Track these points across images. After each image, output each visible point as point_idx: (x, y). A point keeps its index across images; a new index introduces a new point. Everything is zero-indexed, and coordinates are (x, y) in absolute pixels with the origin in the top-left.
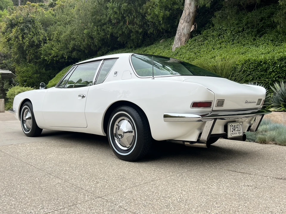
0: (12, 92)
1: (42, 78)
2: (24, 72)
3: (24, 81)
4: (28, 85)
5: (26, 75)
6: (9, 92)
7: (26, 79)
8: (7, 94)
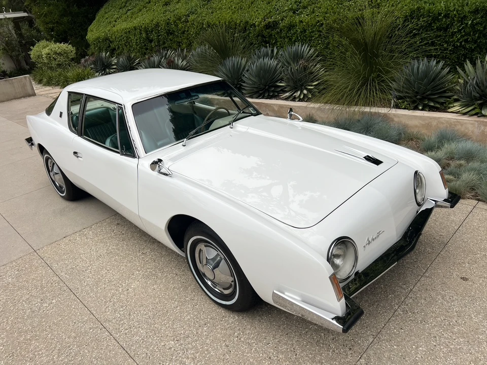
0: (37, 52)
1: (76, 21)
3: (50, 28)
4: (59, 36)
5: (50, 19)
6: (34, 52)
7: (53, 27)
8: (32, 56)
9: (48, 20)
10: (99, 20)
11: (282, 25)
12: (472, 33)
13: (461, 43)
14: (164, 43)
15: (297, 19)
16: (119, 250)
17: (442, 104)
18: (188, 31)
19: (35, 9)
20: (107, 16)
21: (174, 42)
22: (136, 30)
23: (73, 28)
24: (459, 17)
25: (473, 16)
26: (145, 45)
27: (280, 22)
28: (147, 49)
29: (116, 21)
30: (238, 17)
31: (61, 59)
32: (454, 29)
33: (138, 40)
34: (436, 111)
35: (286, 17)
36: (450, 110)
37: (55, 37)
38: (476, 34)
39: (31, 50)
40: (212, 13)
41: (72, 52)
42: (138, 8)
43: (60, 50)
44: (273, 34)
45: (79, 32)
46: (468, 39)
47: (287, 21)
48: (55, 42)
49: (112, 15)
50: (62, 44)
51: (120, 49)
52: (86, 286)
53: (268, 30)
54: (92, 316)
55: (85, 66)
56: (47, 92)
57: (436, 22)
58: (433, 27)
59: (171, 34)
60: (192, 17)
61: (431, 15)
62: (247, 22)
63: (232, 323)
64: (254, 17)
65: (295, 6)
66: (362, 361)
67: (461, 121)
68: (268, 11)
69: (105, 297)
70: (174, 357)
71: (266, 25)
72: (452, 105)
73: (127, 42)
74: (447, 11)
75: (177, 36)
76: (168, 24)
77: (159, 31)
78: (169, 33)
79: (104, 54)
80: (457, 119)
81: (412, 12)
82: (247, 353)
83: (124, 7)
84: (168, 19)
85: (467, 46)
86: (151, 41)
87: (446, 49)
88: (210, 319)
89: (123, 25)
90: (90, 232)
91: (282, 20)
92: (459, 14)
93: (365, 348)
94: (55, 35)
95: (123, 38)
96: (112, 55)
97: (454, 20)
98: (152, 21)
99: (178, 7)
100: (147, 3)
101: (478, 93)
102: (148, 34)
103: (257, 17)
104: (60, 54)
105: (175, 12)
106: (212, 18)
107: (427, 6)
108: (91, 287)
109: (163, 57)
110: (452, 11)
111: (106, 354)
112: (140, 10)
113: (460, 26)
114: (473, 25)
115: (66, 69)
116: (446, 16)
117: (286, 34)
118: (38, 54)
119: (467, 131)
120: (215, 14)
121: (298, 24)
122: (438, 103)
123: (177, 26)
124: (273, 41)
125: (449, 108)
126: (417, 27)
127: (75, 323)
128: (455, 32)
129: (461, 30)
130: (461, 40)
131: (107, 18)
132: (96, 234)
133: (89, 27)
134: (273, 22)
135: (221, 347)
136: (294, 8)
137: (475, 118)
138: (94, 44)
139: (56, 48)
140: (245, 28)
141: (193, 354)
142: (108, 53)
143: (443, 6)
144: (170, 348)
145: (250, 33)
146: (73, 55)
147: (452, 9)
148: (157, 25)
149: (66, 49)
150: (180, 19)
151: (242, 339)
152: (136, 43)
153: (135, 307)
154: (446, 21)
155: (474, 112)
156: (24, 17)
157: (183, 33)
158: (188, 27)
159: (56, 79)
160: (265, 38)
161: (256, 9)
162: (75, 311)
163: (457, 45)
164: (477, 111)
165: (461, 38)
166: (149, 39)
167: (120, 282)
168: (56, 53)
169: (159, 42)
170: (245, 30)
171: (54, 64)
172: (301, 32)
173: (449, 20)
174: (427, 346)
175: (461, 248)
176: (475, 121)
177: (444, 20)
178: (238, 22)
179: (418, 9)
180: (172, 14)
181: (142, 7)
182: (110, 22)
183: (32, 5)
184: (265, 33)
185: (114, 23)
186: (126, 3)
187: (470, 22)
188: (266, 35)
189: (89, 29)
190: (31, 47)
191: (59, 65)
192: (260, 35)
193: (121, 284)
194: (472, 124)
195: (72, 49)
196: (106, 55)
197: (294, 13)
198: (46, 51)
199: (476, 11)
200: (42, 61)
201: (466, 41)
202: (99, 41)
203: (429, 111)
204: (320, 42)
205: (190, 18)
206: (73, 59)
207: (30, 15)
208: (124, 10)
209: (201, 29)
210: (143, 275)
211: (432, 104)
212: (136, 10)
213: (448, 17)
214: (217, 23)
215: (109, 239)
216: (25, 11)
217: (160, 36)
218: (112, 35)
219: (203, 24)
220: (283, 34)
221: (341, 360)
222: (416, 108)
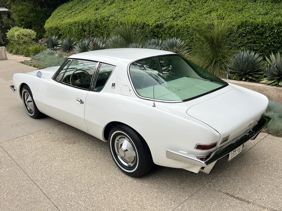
0: (11, 33)
1: (39, 16)
2: (20, 11)
3: (21, 20)
4: (26, 24)
5: (22, 14)
6: (9, 33)
7: (23, 18)
8: (7, 36)
9: (20, 14)
10: (53, 17)
11: (165, 26)
12: (277, 38)
13: (271, 43)
14: (93, 33)
15: (175, 23)
16: (49, 146)
17: (257, 78)
18: (108, 26)
19: (14, 7)
20: (59, 14)
21: (99, 33)
22: (76, 23)
23: (36, 20)
24: (269, 28)
25: (278, 27)
26: (81, 33)
27: (165, 24)
28: (82, 36)
29: (64, 18)
30: (139, 20)
31: (26, 39)
32: (267, 35)
33: (77, 30)
34: (253, 82)
35: (168, 22)
36: (261, 82)
37: (24, 25)
38: (280, 38)
39: (8, 32)
40: (124, 16)
41: (34, 35)
42: (79, 10)
43: (26, 33)
44: (160, 31)
45: (40, 23)
46: (275, 41)
47: (169, 24)
48: (24, 28)
49: (62, 14)
50: (28, 29)
51: (65, 35)
52: (27, 163)
53: (157, 29)
54: (28, 178)
55: (41, 44)
56: (15, 58)
57: (256, 30)
58: (255, 32)
59: (98, 27)
60: (111, 18)
61: (253, 25)
62: (144, 23)
63: (109, 186)
64: (149, 20)
65: (175, 16)
66: (180, 207)
67: (266, 88)
68: (158, 17)
69: (37, 169)
70: (73, 200)
71: (156, 26)
72: (263, 79)
73: (69, 31)
74: (263, 24)
75: (101, 29)
76: (96, 21)
77: (90, 25)
78: (97, 27)
79: (54, 37)
80: (264, 87)
81: (242, 23)
82: (116, 200)
83: (70, 9)
84: (97, 19)
85: (275, 45)
86: (85, 31)
87: (262, 46)
88: (97, 183)
89: (68, 20)
90: (33, 136)
91: (166, 23)
92: (269, 26)
93: (183, 202)
94: (24, 24)
95: (67, 28)
96: (59, 38)
97: (266, 29)
98: (87, 19)
99: (103, 12)
100: (85, 8)
101: (277, 72)
102: (83, 27)
103: (151, 21)
104: (26, 36)
105: (102, 14)
106: (124, 20)
107: (251, 20)
108: (29, 164)
109: (91, 41)
110: (265, 24)
111: (35, 196)
112: (80, 12)
113: (270, 33)
114: (278, 33)
115: (29, 45)
116: (262, 27)
117: (168, 32)
118: (12, 34)
119: (269, 95)
120: (126, 17)
121: (175, 26)
122: (255, 77)
123: (102, 23)
124: (160, 35)
125: (261, 81)
126: (245, 32)
127: (18, 181)
128: (268, 36)
129: (271, 35)
130: (271, 41)
131: (59, 16)
132: (36, 137)
133: (47, 21)
134: (160, 24)
135: (101, 196)
136: (174, 16)
137: (275, 87)
138: (49, 31)
139: (24, 32)
140: (143, 26)
141: (84, 199)
142: (57, 37)
143: (261, 20)
144: (72, 196)
145: (146, 29)
146: (34, 37)
147: (265, 22)
148: (89, 22)
149: (31, 33)
150: (104, 19)
151: (114, 194)
152: (75, 32)
153: (54, 175)
154: (262, 29)
155: (274, 84)
156: (5, 11)
157: (105, 27)
158: (109, 24)
159: (21, 51)
160: (155, 33)
161: (151, 16)
162: (19, 175)
163: (269, 44)
164: (276, 83)
165: (271, 40)
166: (83, 30)
167: (48, 162)
168: (23, 35)
169: (89, 32)
170: (143, 28)
171: (21, 41)
172: (177, 31)
173: (264, 29)
174: (218, 203)
175: (251, 157)
176: (274, 89)
177: (261, 29)
178: (139, 23)
179: (246, 21)
180: (100, 15)
181: (81, 10)
182: (60, 18)
183: (12, 4)
184: (155, 30)
185: (63, 19)
186: (72, 7)
187: (276, 31)
188: (156, 32)
189: (46, 22)
190: (8, 30)
191: (25, 42)
192: (152, 31)
193: (47, 163)
194: (272, 90)
195: (34, 33)
196: (55, 38)
197: (174, 19)
198: (17, 33)
199: (279, 25)
200: (14, 39)
201: (274, 42)
202: (52, 29)
203: (249, 82)
204: (188, 37)
205: (110, 18)
206: (33, 39)
207: (10, 10)
208: (70, 11)
209: (116, 25)
210: (61, 160)
211: (251, 78)
212: (77, 12)
213: (264, 27)
214: (127, 22)
215: (44, 140)
216: (6, 8)
217: (90, 28)
218: (60, 26)
219: (118, 23)
220: (166, 32)
221: (167, 206)
222: (241, 80)
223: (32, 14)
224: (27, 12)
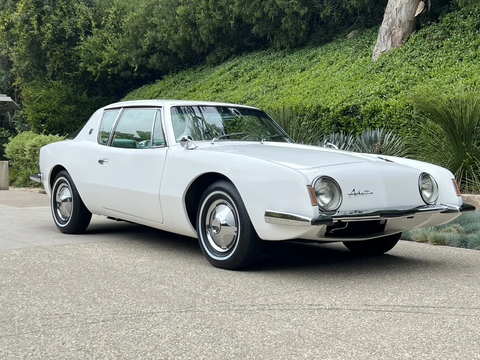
0: (17, 144)
2: (41, 99)
3: (41, 119)
4: (50, 130)
7: (46, 116)
8: (6, 150)
11: (362, 109)
15: (383, 102)
19: (28, 91)
23: (73, 122)
27: (362, 106)
30: (308, 103)
35: (370, 101)
39: (9, 142)
40: (277, 99)
42: (176, 97)
44: (352, 122)
47: (370, 105)
48: (46, 134)
50: (57, 136)
53: (345, 117)
60: (249, 103)
62: (319, 107)
64: (330, 101)
65: (385, 90)
68: (349, 95)
71: (344, 111)
83: (156, 97)
91: (364, 104)
99: (232, 94)
100: (191, 91)
103: (334, 101)
105: (228, 98)
106: (275, 104)
117: (368, 121)
118: (17, 147)
120: (280, 99)
121: (383, 108)
134: (353, 106)
136: (382, 92)
139: (47, 140)
140: (317, 114)
160: (341, 126)
161: (335, 93)
172: (387, 118)
178: (308, 107)
180: (223, 101)
181: (182, 96)
183: (25, 85)
184: (342, 120)
188: (343, 123)
190: (10, 139)
192: (335, 122)
197: (381, 97)
200: (21, 157)
204: (409, 129)
214: (281, 108)
216: (9, 94)
220: (365, 122)
223: (67, 108)
224: (57, 102)
